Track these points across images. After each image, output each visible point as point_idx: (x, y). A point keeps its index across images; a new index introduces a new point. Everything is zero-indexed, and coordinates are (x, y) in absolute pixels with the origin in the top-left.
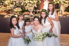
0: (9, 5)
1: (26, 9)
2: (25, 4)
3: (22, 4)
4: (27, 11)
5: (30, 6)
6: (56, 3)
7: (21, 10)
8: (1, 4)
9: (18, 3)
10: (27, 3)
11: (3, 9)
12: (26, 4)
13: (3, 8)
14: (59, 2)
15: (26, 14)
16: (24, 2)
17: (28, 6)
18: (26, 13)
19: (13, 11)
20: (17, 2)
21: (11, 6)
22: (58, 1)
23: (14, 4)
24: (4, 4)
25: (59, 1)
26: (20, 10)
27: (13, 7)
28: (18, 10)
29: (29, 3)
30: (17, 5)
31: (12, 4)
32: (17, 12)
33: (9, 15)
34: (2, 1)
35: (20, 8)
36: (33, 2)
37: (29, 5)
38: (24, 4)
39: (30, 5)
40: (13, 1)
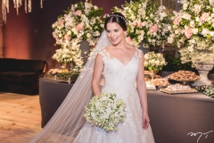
1: (184, 60)
2: (182, 40)
3: (170, 40)
5: (200, 51)
7: (163, 62)
9: (155, 34)
10: (188, 36)
12: (186, 41)
15: (181, 79)
16: (177, 32)
17: (190, 49)
18: (180, 75)
20: (151, 30)
26: (157, 62)
28: (153, 61)
29: (197, 39)
30: (150, 40)
31: (133, 36)
32: (146, 69)
34: (102, 25)
35: (159, 55)
37: (195, 45)
38: (176, 39)
39: (202, 45)
40: (136, 28)
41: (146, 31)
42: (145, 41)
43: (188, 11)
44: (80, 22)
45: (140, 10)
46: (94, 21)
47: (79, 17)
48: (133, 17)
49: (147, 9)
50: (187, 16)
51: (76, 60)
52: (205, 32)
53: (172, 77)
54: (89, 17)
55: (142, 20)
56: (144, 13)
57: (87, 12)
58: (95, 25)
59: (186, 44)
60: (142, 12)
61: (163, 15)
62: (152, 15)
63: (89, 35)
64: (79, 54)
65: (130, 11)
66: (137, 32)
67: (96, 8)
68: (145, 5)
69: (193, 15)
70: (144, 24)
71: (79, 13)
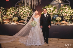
0: (9, 15)
1: (22, 18)
4: (22, 20)
7: (18, 19)
8: (5, 14)
9: (16, 14)
11: (5, 18)
17: (23, 16)
18: (21, 21)
21: (11, 15)
23: (13, 14)
26: (16, 19)
27: (12, 17)
31: (12, 14)
32: (14, 20)
33: (8, 23)
36: (26, 13)
40: (12, 13)
42: (14, 15)
43: (22, 9)
48: (12, 10)
49: (15, 9)
50: (21, 10)
52: (25, 13)
53: (19, 22)
54: (3, 10)
57: (2, 9)
59: (22, 15)
60: (13, 9)
61: (18, 10)
63: (2, 14)
67: (4, 8)
68: (14, 8)
69: (23, 10)
70: (14, 12)
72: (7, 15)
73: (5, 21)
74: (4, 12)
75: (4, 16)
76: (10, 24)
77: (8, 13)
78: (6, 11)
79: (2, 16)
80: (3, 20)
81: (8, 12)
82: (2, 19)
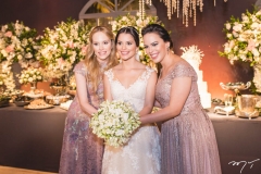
0: (54, 62)
6: (236, 58)
8: (30, 55)
11: (31, 76)
13: (32, 72)
14: (248, 56)
19: (64, 85)
21: (61, 64)
22: (241, 51)
23: (73, 59)
24: (38, 58)
25: (246, 52)
27: (67, 70)
31: (65, 57)
34: (35, 47)
40: (68, 49)
41: (78, 52)
44: (10, 43)
45: (72, 31)
46: (25, 42)
47: (10, 39)
48: (65, 38)
51: (7, 84)
54: (21, 38)
55: (75, 41)
56: (76, 34)
57: (18, 33)
58: (28, 46)
60: (74, 33)
62: (84, 36)
63: (20, 57)
64: (11, 77)
65: (62, 32)
66: (69, 52)
67: (27, 29)
68: (76, 26)
70: (76, 45)
71: (9, 34)
72: (43, 64)
73: (31, 94)
74: (30, 45)
75: (24, 65)
76: (56, 110)
77: (46, 52)
78: (39, 42)
79: (16, 68)
80: (18, 86)
81: (49, 47)
82: (16, 79)
